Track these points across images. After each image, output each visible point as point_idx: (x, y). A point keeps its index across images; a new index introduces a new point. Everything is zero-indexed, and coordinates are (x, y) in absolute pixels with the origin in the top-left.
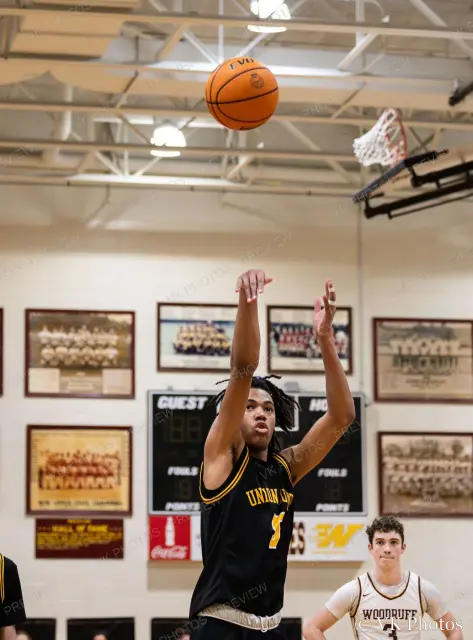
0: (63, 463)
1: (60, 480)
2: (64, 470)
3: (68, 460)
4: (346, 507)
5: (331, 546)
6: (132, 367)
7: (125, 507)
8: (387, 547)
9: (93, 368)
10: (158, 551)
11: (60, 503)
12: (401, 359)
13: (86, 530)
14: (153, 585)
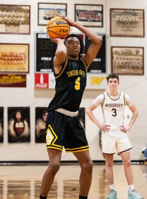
0: (6, 56)
1: (5, 61)
2: (6, 58)
3: (8, 55)
4: (100, 71)
5: (96, 84)
6: (29, 24)
7: (27, 70)
8: (113, 83)
9: (16, 24)
10: (38, 85)
11: (5, 69)
12: (119, 22)
13: (14, 78)
14: (36, 96)
